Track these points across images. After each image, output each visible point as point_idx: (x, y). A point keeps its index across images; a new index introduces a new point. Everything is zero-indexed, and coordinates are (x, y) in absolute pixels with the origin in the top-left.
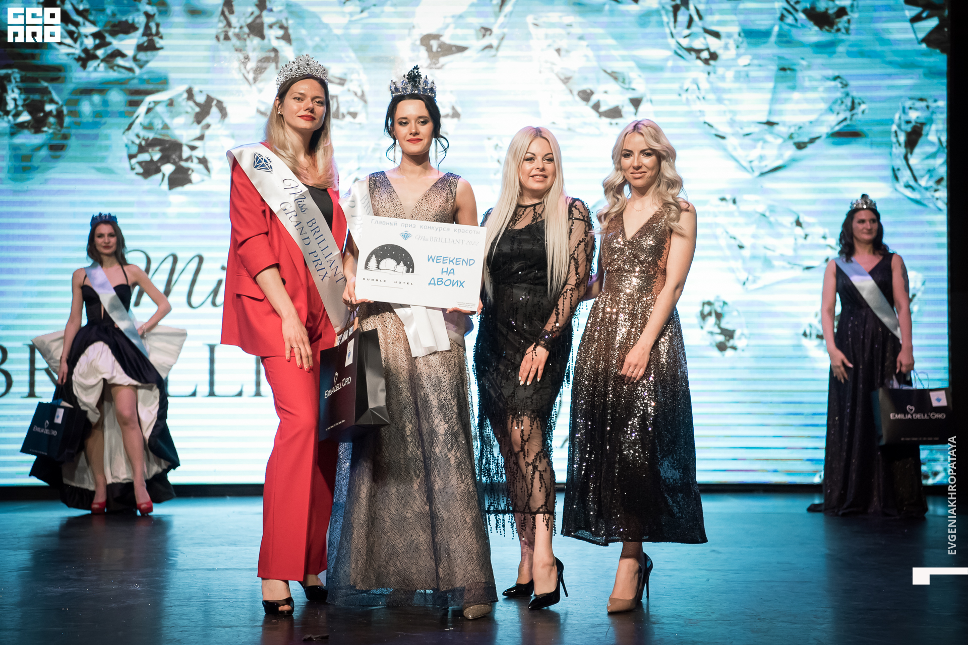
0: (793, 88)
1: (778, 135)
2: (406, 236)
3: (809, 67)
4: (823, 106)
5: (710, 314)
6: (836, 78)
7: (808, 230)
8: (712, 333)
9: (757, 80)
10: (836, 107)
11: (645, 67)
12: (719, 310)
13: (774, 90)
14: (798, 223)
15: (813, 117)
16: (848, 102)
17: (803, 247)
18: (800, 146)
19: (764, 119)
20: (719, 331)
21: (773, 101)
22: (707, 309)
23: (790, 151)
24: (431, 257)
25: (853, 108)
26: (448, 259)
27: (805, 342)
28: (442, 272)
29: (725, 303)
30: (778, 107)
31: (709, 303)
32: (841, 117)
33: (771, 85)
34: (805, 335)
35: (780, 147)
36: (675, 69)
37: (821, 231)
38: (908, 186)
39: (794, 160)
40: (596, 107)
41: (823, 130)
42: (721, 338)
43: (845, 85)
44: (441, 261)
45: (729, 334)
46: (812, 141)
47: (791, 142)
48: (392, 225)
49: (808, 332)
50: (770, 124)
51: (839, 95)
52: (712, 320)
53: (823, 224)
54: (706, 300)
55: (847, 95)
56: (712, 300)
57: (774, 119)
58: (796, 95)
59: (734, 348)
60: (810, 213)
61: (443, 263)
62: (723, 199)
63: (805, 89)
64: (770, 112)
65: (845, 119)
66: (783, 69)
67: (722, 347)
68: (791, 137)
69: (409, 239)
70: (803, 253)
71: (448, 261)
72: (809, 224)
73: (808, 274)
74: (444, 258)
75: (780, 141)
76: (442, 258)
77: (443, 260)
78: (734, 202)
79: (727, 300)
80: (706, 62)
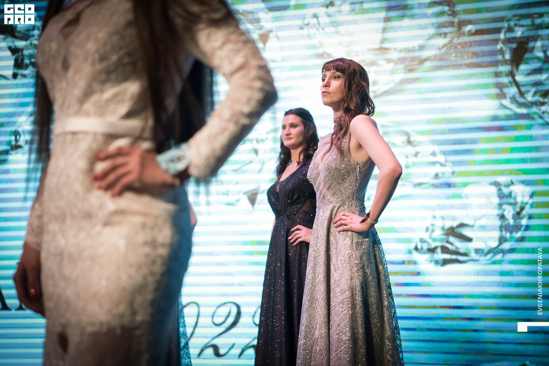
4: (430, 31)
7: (419, 149)
10: (443, 31)
13: (386, 19)
14: (409, 142)
15: (421, 42)
17: (414, 164)
18: (411, 69)
19: (377, 46)
21: (385, 30)
23: (400, 75)
27: (416, 256)
30: (389, 35)
33: (382, 14)
34: (416, 249)
35: (392, 71)
37: (430, 148)
38: (515, 102)
41: (431, 53)
49: (419, 247)
50: (383, 50)
57: (386, 45)
60: (421, 133)
64: (383, 41)
68: (401, 60)
72: (420, 143)
73: (418, 191)
75: (391, 65)
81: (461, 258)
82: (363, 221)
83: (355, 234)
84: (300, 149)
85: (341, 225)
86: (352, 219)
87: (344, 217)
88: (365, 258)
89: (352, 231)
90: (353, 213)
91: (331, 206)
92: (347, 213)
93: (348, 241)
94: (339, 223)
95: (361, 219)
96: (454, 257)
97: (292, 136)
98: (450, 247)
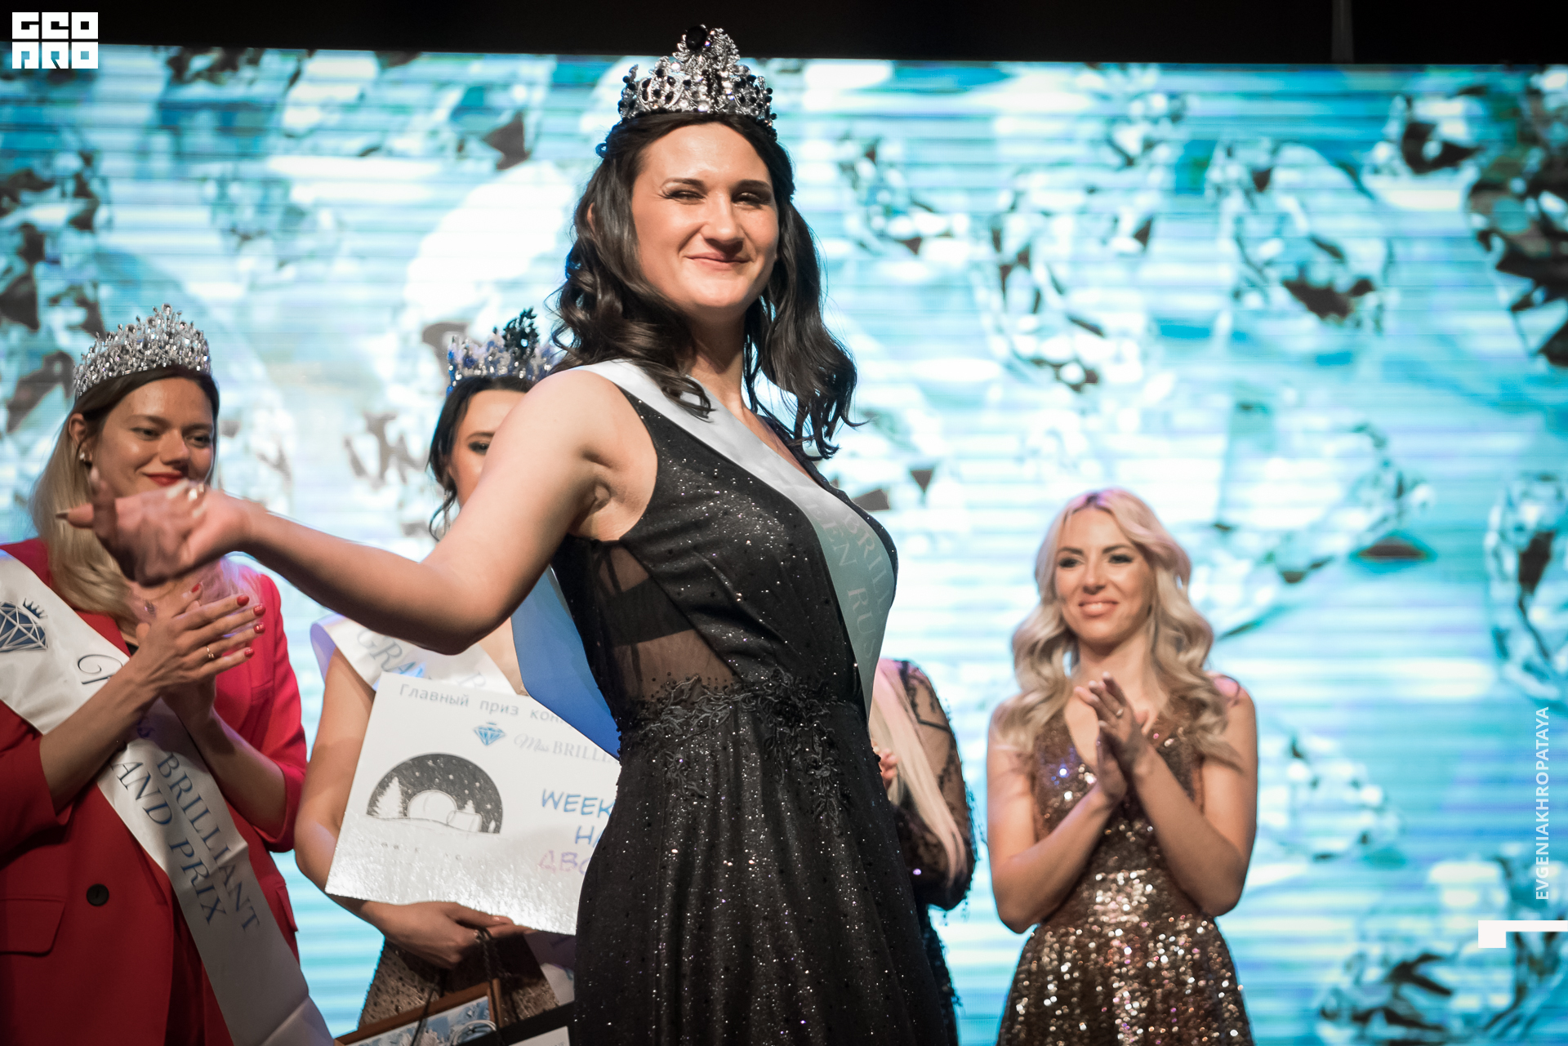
0: (1269, 447)
1: (1239, 555)
2: (489, 735)
3: (1301, 405)
4: (1335, 492)
6: (1360, 429)
7: (1322, 769)
9: (1189, 432)
10: (1367, 493)
11: (940, 398)
13: (1229, 458)
14: (1296, 753)
15: (1314, 516)
16: (1390, 480)
18: (1292, 577)
21: (1228, 478)
23: (1269, 592)
24: (552, 795)
25: (1400, 490)
26: (597, 803)
27: (1326, 1030)
28: (578, 837)
30: (1238, 493)
32: (1377, 513)
33: (1219, 443)
34: (1324, 1012)
35: (1248, 581)
36: (1007, 406)
37: (1347, 770)
38: (1529, 669)
39: (1277, 611)
41: (1339, 544)
43: (1380, 443)
44: (578, 807)
46: (1317, 565)
47: (1270, 572)
48: (456, 702)
50: (1223, 528)
51: (1367, 466)
53: (1353, 755)
55: (1386, 464)
57: (1232, 517)
58: (1275, 467)
61: (583, 813)
63: (1292, 455)
64: (1224, 503)
65: (1384, 520)
66: (1245, 408)
68: (1269, 558)
69: (497, 745)
70: (1312, 821)
71: (596, 810)
72: (1322, 758)
73: (1324, 871)
74: (586, 799)
75: (1245, 566)
76: (580, 800)
77: (584, 806)
80: (1076, 388)
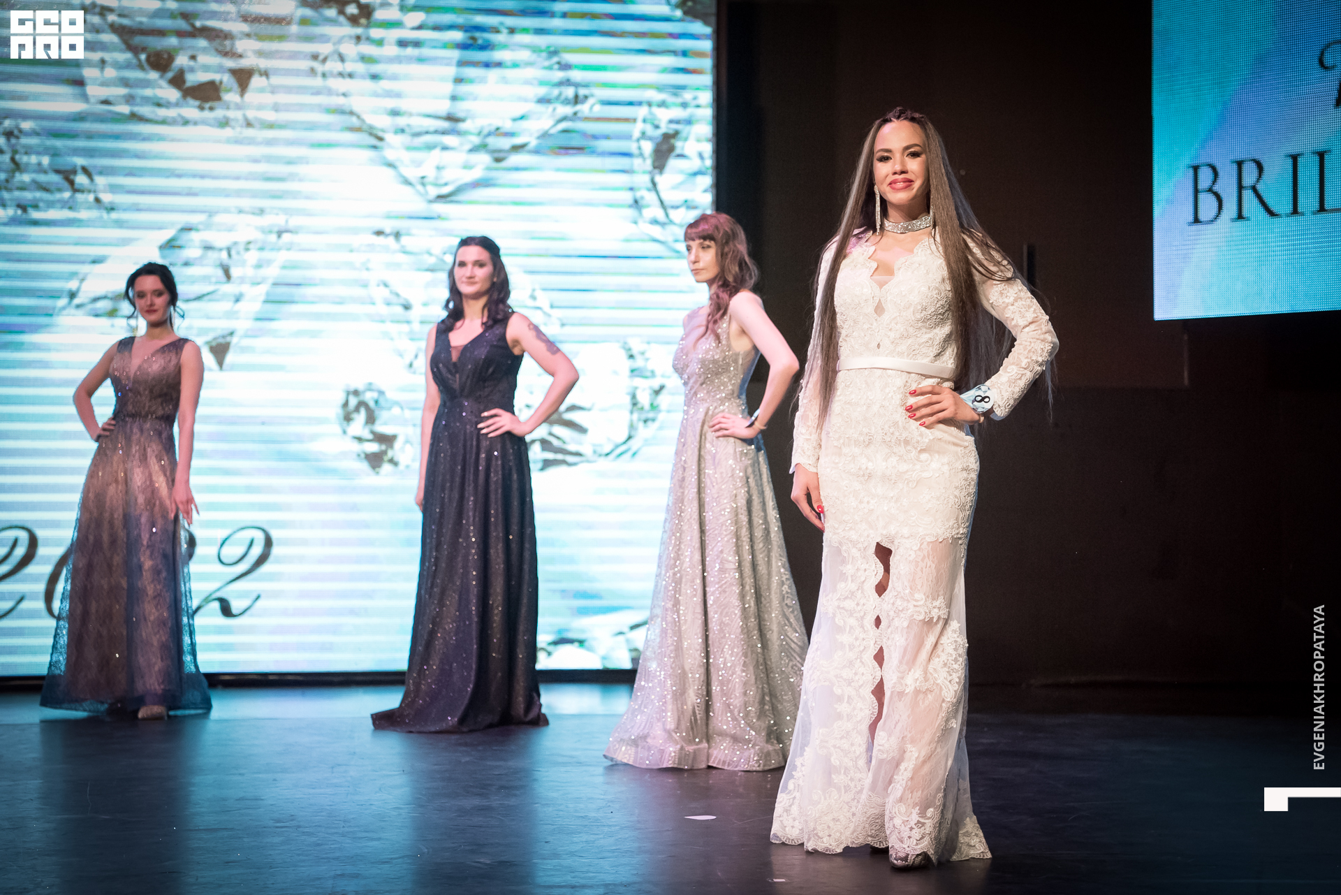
5: (357, 409)
6: (552, 55)
8: (360, 439)
12: (372, 404)
16: (570, 94)
19: (444, 112)
20: (370, 437)
22: (353, 402)
29: (381, 393)
31: (356, 393)
32: (560, 114)
38: (655, 222)
40: (178, 81)
41: (531, 136)
42: (374, 447)
43: (565, 67)
45: (386, 440)
46: (517, 148)
50: (452, 119)
52: (361, 417)
54: (352, 388)
56: (361, 387)
57: (458, 112)
59: (391, 461)
62: (379, 233)
65: (565, 118)
66: (473, 38)
67: (375, 460)
78: (397, 235)
79: (383, 388)
80: (354, 20)
81: (570, 459)
82: (751, 425)
83: (739, 442)
84: (483, 301)
85: (721, 429)
86: (734, 422)
87: (723, 420)
88: (750, 470)
89: (735, 437)
90: (735, 414)
91: (706, 405)
92: (727, 415)
93: (730, 449)
94: (717, 427)
95: (748, 424)
96: (560, 457)
97: (477, 279)
98: (555, 442)
